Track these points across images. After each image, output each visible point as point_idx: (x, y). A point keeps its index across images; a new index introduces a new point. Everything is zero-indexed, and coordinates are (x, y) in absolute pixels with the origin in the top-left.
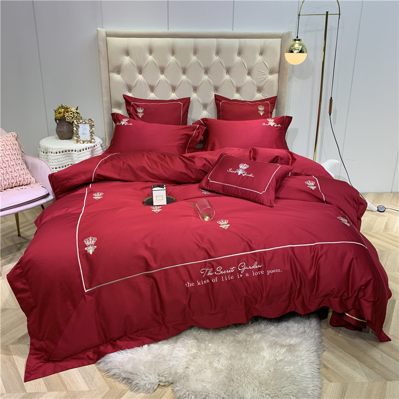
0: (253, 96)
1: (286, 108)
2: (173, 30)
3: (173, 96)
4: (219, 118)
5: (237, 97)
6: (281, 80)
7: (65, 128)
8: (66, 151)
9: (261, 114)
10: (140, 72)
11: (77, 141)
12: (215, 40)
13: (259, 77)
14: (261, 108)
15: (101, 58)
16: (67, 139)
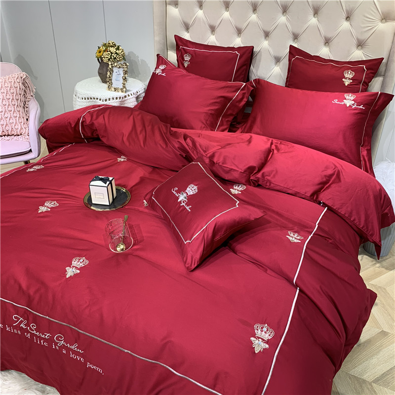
9: (346, 83)
10: (201, 7)
14: (349, 75)
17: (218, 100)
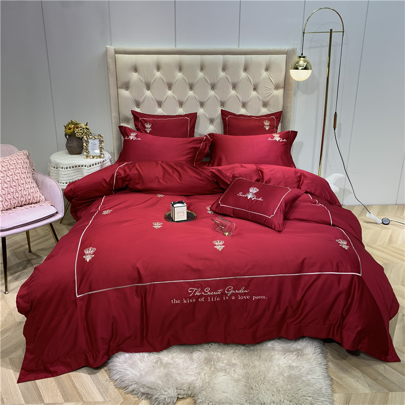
0: (259, 111)
1: (291, 123)
2: (180, 47)
3: (181, 111)
4: (225, 133)
5: (243, 111)
6: (286, 96)
7: (75, 144)
8: (76, 167)
9: (267, 129)
10: (148, 88)
11: (87, 157)
12: (221, 56)
13: (265, 93)
14: (267, 123)
15: (110, 75)
16: (77, 154)
17: (191, 150)
